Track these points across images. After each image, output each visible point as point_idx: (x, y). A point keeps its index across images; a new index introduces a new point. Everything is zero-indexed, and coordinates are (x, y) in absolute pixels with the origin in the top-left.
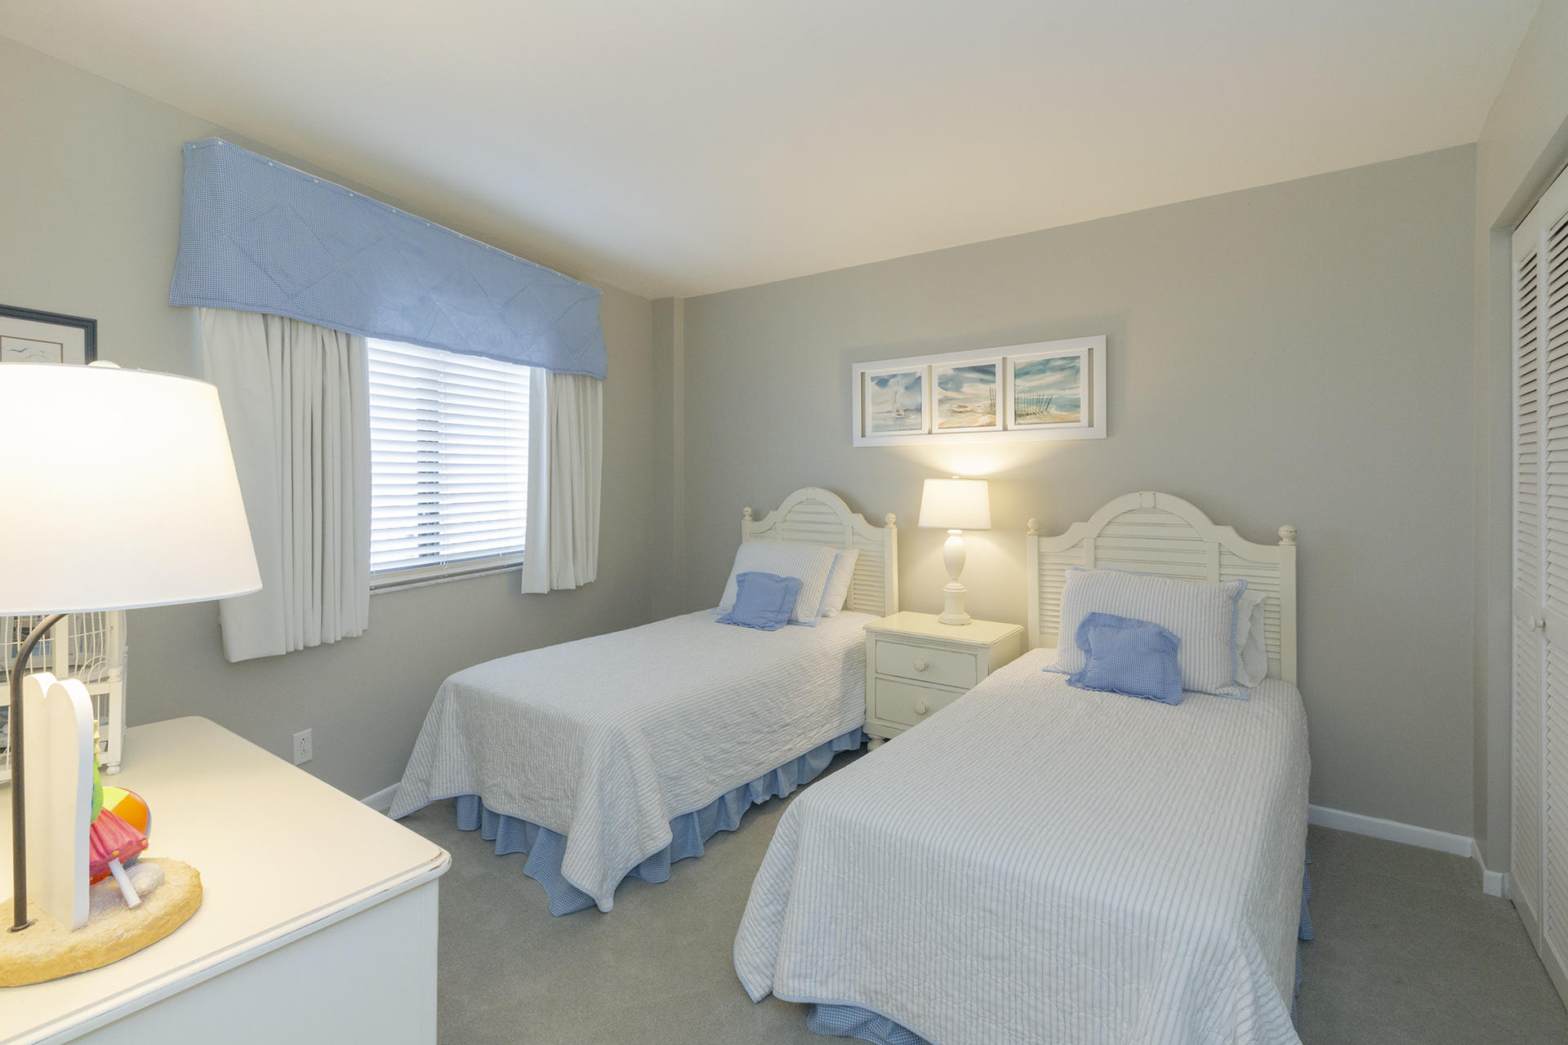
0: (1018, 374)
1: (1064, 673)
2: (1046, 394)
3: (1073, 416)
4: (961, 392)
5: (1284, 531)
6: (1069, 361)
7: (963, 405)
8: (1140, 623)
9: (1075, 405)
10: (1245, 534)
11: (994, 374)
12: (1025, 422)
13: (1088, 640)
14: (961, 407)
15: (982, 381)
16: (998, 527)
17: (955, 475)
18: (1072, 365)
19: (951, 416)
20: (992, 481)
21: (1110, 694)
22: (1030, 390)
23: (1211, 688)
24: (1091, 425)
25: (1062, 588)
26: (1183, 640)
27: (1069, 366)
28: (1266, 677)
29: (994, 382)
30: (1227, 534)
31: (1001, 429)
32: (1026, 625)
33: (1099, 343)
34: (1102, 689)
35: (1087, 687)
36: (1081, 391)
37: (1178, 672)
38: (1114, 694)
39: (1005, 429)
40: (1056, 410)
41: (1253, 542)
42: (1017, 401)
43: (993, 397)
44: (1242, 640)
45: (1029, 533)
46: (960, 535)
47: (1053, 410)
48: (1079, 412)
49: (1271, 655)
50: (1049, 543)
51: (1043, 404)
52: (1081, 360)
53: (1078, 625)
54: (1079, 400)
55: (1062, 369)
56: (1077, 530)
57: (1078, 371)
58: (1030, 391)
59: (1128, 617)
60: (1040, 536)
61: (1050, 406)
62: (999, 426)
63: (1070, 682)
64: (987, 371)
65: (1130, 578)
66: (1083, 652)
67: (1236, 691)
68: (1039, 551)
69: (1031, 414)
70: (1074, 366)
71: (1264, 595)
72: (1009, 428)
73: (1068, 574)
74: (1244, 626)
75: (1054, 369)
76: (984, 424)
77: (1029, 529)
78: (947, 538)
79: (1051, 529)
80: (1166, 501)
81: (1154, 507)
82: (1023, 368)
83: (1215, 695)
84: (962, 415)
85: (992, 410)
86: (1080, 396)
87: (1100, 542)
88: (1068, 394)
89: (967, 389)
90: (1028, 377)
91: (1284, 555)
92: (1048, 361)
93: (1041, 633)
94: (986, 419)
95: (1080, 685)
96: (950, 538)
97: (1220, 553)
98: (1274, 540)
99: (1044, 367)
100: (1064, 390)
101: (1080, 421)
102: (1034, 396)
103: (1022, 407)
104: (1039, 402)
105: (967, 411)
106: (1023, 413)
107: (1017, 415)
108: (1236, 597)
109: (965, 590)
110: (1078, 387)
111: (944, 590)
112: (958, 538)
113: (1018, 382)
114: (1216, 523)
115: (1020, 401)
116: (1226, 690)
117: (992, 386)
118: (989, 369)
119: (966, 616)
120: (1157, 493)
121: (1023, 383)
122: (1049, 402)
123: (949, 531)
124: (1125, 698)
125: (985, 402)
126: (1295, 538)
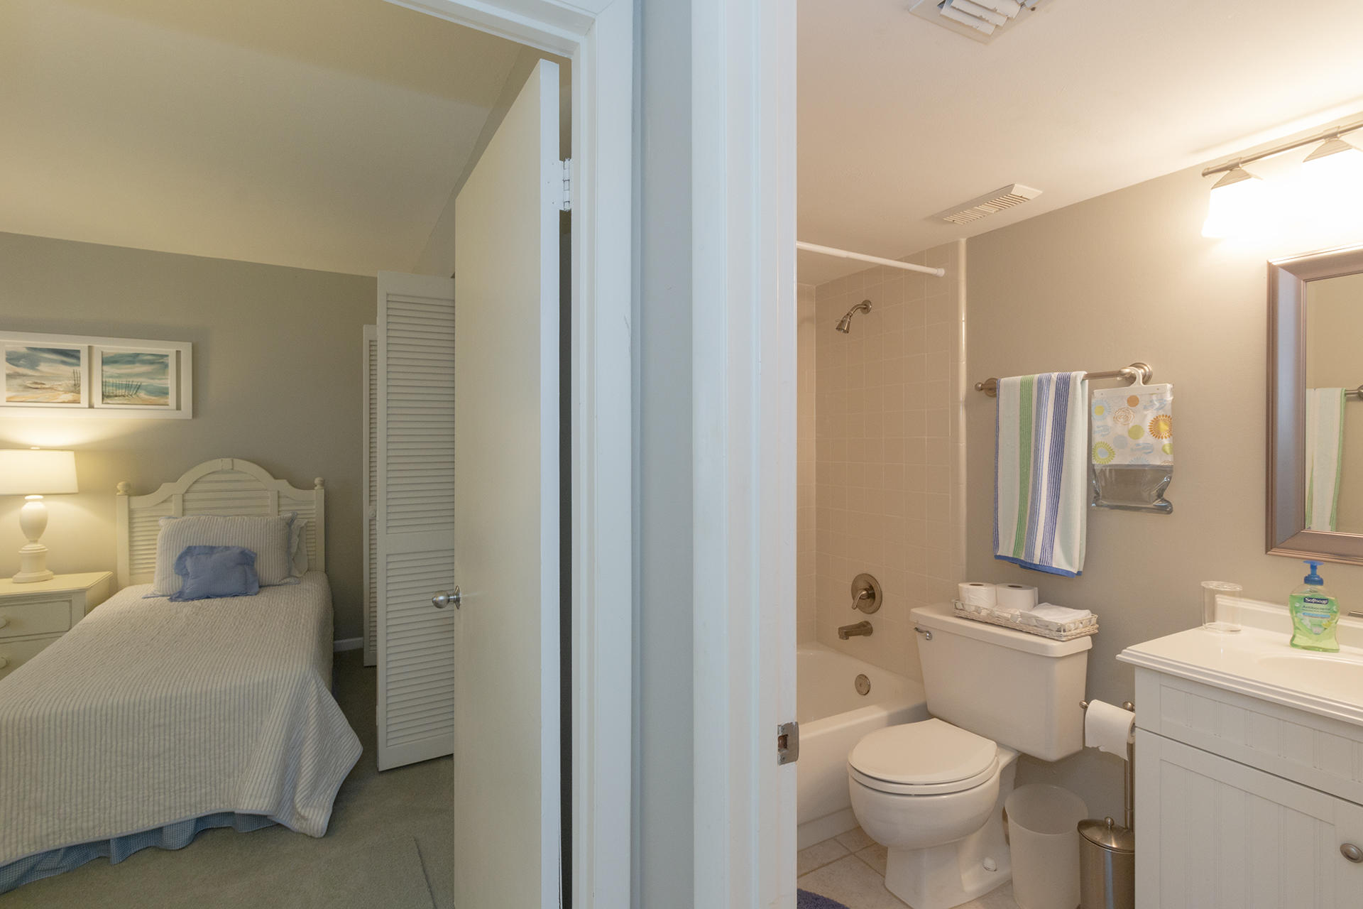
0: (106, 361)
1: (163, 596)
2: (136, 381)
3: (162, 401)
4: (38, 370)
5: (317, 481)
6: (158, 358)
7: (39, 381)
8: (227, 548)
9: (164, 392)
10: (294, 484)
11: (78, 358)
12: (114, 402)
13: (185, 567)
14: (36, 383)
15: (64, 363)
16: (85, 491)
17: (35, 446)
18: (161, 361)
19: (23, 391)
20: (80, 451)
21: (206, 600)
22: (119, 376)
23: (276, 581)
24: (178, 408)
25: (157, 535)
26: (258, 554)
27: (159, 362)
28: (308, 570)
29: (79, 365)
30: (283, 485)
31: (87, 406)
32: (115, 570)
33: (186, 349)
34: (199, 598)
35: (187, 600)
36: (169, 382)
37: (255, 574)
38: (209, 600)
39: (91, 406)
40: (145, 394)
41: (299, 488)
42: (104, 384)
43: (77, 379)
44: (294, 550)
45: (118, 494)
46: (40, 500)
47: (142, 394)
48: (167, 398)
49: (310, 557)
50: (138, 502)
51: (132, 389)
52: (169, 358)
53: (175, 559)
54: (167, 388)
55: (151, 363)
56: (165, 489)
57: (166, 366)
58: (117, 377)
59: (217, 545)
60: (129, 496)
61: (139, 391)
62: (85, 403)
63: (171, 600)
64: (71, 356)
65: (217, 519)
66: (180, 577)
67: (292, 580)
68: (129, 507)
69: (120, 396)
70: (162, 362)
71: (306, 520)
72: (95, 407)
73: (162, 522)
74: (295, 539)
75: (144, 362)
76: (66, 401)
77: (119, 491)
78: (25, 504)
79: (138, 489)
80: (241, 464)
81: (232, 469)
82: (112, 357)
83: (279, 585)
84: (38, 391)
85: (76, 388)
86: (169, 386)
87: (188, 497)
88: (157, 383)
89: (44, 368)
90: (116, 365)
91: (317, 495)
92: (138, 355)
93: (131, 574)
94: (70, 397)
95: (180, 599)
96: (27, 504)
97: (279, 497)
98: (312, 487)
99: (133, 359)
100: (153, 379)
101: (168, 405)
102: (124, 381)
103: (109, 390)
104: (128, 387)
105: (44, 388)
106: (111, 394)
107: (104, 396)
108: (290, 522)
109: (46, 550)
110: (167, 379)
111: (20, 552)
112: (39, 503)
113: (106, 368)
114: (276, 477)
115: (107, 384)
116: (285, 581)
117: (76, 368)
118: (75, 354)
119: (48, 572)
120: (235, 460)
121: (110, 370)
122: (139, 387)
123: (27, 498)
124: (219, 599)
125: (67, 382)
126: (323, 484)
